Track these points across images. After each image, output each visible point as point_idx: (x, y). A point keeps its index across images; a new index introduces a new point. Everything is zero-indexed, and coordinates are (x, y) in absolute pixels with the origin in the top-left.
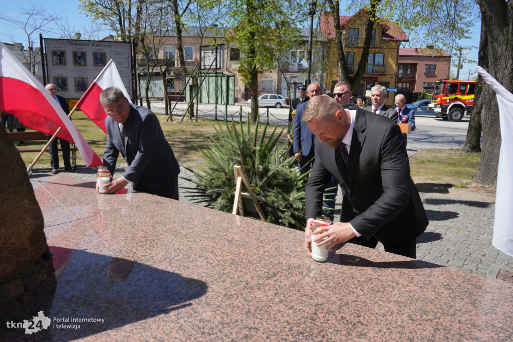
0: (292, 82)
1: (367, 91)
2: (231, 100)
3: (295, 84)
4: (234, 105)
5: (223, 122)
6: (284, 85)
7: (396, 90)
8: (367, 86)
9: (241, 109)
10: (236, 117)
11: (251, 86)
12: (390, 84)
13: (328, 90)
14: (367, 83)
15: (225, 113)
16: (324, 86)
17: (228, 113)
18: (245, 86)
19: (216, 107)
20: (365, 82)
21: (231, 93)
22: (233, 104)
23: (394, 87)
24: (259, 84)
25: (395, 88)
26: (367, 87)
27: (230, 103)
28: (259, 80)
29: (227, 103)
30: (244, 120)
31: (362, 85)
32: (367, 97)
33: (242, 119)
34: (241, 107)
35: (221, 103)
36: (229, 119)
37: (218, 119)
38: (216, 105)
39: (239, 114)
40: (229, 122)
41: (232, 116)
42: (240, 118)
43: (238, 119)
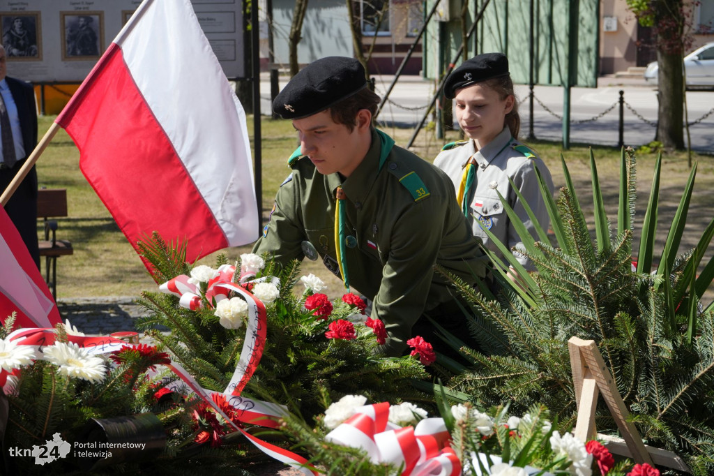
2: (585, 67)
4: (596, 86)
5: (554, 149)
9: (621, 101)
10: (604, 128)
11: (657, 19)
15: (562, 114)
17: (576, 116)
19: (532, 95)
21: (585, 41)
22: (591, 81)
27: (580, 81)
29: (572, 81)
30: (631, 138)
33: (626, 135)
34: (622, 93)
35: (550, 81)
36: (576, 136)
37: (538, 138)
38: (532, 88)
39: (615, 116)
40: (576, 149)
41: (587, 126)
42: (617, 134)
43: (611, 138)
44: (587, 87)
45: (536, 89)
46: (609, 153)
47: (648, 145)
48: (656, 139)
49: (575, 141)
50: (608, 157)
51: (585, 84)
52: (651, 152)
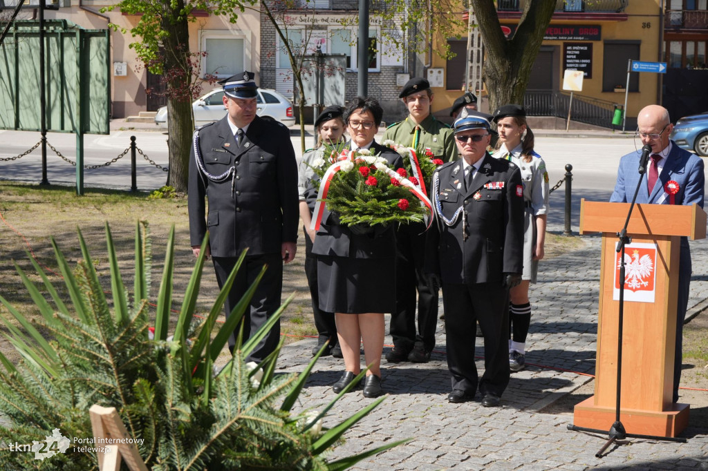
0: (309, 53)
1: (567, 72)
2: (97, 114)
3: (321, 57)
4: (108, 133)
5: (69, 195)
6: (282, 59)
7: (662, 68)
8: (565, 54)
9: (133, 146)
10: (117, 171)
11: (166, 68)
12: (643, 48)
13: (435, 71)
14: (566, 45)
16: (422, 57)
17: (88, 160)
18: (146, 66)
19: (44, 141)
20: (561, 44)
21: (97, 91)
22: (103, 129)
23: (654, 56)
24: (193, 59)
25: (659, 61)
26: (565, 59)
27: (92, 128)
28: (194, 44)
29: (84, 128)
30: (143, 182)
31: (552, 51)
32: (569, 92)
33: (138, 178)
34: (133, 139)
35: (62, 128)
36: (89, 180)
37: (51, 183)
38: (44, 134)
39: (127, 160)
40: (90, 194)
41: (99, 171)
42: (130, 178)
43: (124, 182)
44: (99, 133)
45: (48, 135)
46: (123, 198)
47: (160, 190)
48: (168, 184)
49: (88, 186)
50: (122, 202)
51: (97, 130)
52: (163, 197)
